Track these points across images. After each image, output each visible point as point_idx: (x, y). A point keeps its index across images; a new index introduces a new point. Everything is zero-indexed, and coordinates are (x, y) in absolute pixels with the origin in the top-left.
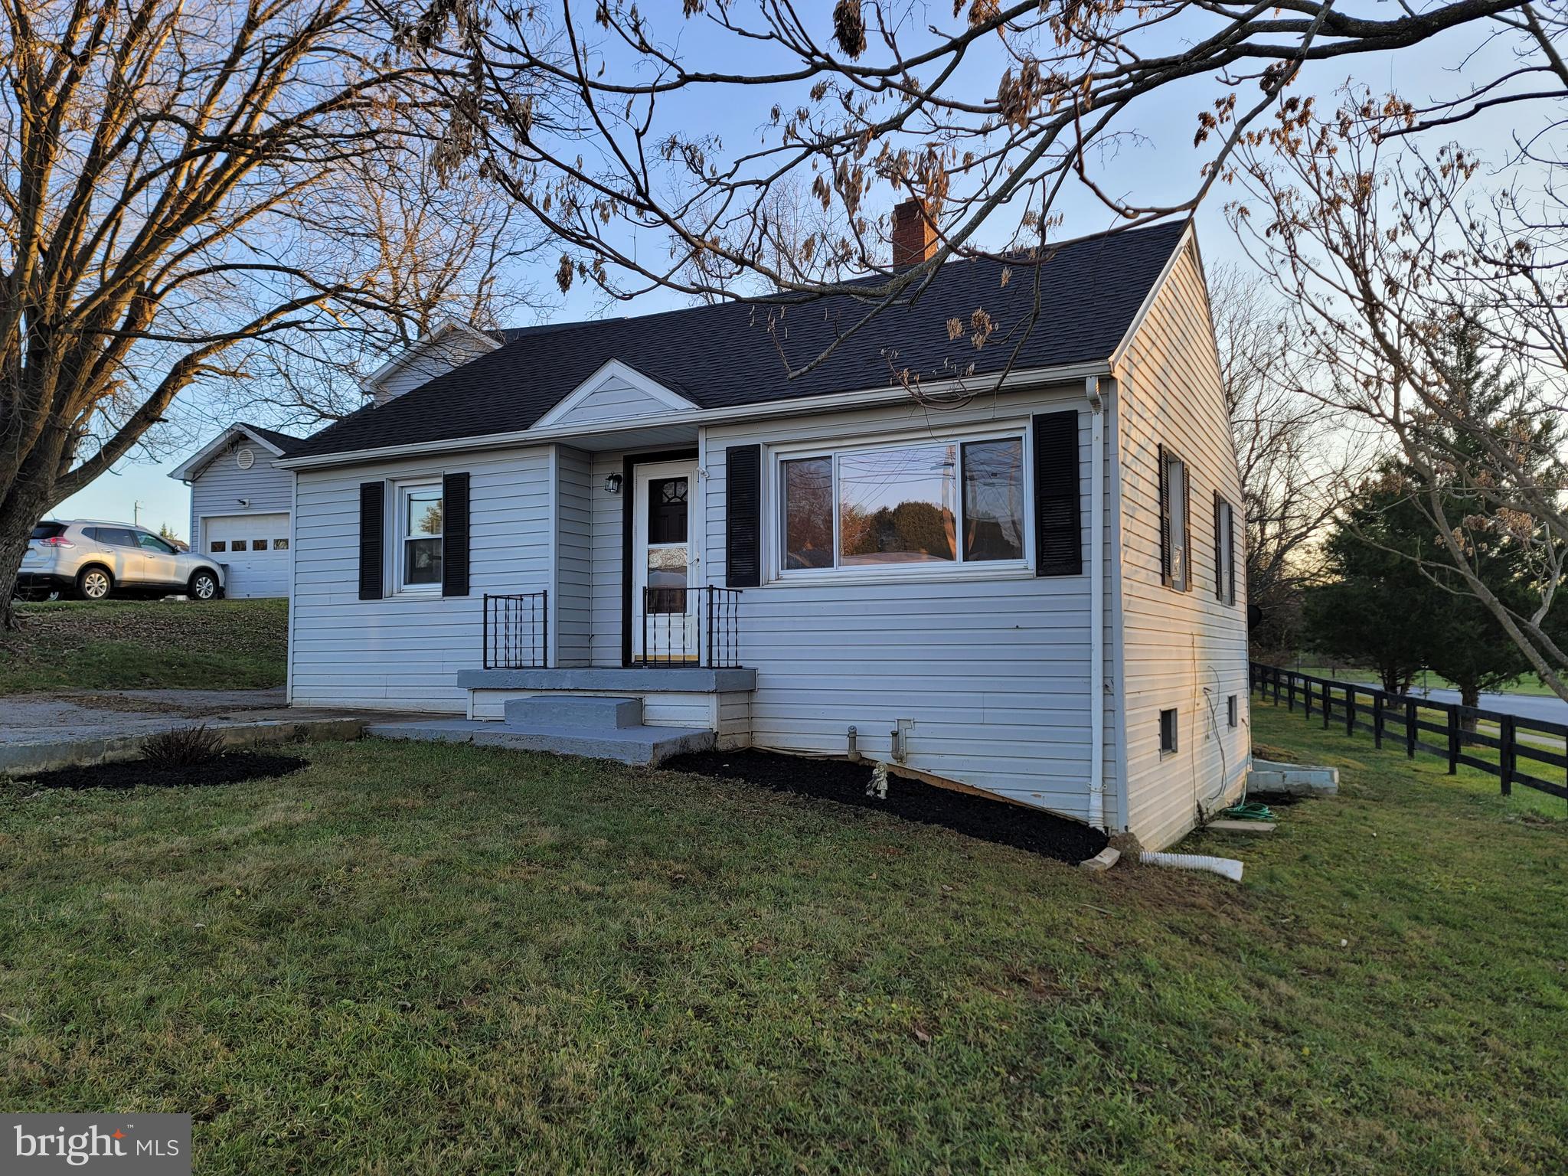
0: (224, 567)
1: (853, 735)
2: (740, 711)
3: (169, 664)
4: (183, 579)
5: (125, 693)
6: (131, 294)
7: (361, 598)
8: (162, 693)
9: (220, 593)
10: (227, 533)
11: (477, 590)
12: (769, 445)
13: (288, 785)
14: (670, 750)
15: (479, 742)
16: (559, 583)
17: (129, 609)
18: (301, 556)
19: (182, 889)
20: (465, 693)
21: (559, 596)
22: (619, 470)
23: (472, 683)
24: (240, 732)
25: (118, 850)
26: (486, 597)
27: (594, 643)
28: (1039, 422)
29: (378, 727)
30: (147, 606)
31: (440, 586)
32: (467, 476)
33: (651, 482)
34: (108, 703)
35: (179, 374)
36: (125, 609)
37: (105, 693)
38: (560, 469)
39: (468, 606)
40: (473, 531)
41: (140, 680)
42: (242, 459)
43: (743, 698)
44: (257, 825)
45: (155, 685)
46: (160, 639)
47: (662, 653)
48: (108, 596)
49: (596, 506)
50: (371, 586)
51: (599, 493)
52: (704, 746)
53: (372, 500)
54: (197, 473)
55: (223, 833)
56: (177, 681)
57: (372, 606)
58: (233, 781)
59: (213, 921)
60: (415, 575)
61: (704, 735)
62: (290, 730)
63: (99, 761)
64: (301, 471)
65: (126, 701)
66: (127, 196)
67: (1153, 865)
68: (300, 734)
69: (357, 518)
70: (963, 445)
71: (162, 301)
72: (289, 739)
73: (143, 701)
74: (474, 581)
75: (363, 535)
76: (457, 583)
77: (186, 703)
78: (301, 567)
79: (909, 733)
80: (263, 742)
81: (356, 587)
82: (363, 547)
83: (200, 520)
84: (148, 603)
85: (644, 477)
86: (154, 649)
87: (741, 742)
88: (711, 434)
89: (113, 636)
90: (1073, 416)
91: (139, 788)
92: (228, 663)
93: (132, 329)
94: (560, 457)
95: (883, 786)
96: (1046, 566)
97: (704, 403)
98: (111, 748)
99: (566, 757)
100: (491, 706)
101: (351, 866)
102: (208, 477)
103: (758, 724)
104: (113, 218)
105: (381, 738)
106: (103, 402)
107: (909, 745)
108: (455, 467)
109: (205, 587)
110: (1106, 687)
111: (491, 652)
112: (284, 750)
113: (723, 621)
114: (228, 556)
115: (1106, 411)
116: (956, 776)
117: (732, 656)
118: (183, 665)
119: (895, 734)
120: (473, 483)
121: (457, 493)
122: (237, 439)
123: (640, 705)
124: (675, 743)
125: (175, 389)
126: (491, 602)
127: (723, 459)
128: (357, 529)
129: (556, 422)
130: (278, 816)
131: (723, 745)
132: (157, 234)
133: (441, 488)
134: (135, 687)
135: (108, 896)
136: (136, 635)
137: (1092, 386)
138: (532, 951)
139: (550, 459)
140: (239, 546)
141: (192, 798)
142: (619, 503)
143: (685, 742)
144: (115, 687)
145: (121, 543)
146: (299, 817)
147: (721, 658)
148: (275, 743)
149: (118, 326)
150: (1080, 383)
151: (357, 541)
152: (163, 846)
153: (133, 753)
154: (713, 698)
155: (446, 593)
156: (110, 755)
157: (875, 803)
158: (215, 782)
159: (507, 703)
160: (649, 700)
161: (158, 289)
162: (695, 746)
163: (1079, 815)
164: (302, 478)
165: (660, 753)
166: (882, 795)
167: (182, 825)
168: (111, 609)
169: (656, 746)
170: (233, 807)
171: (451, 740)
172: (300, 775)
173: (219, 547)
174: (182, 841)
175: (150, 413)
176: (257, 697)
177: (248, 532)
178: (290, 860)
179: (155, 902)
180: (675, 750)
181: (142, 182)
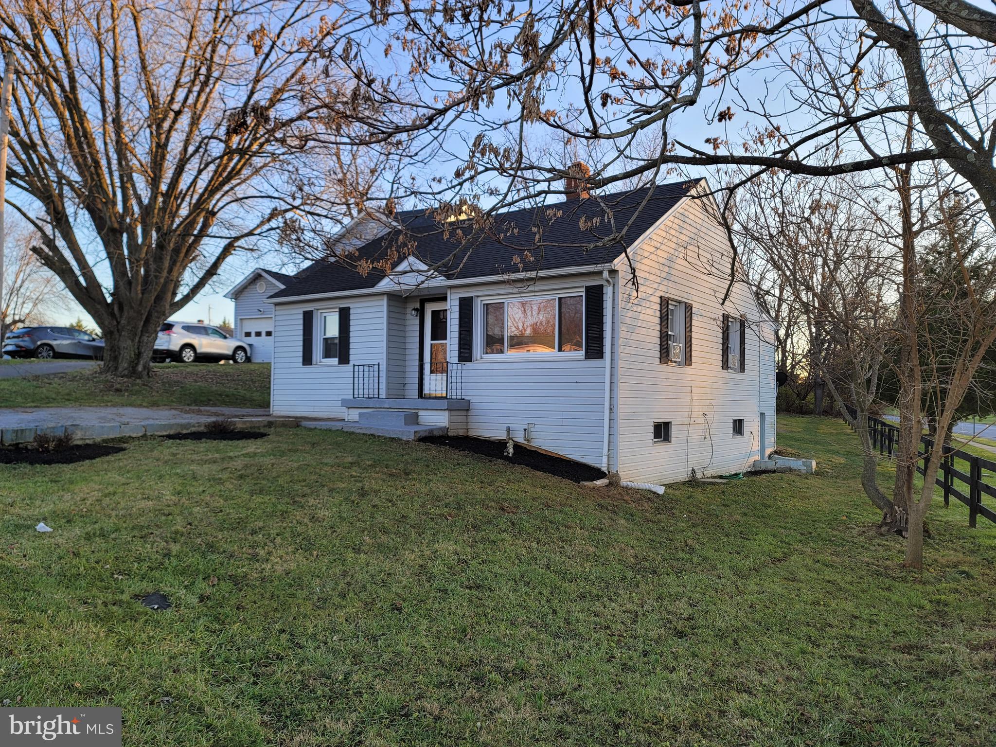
0: (250, 345)
1: (508, 430)
2: (463, 419)
3: (221, 395)
4: (229, 352)
5: (202, 408)
6: (203, 214)
7: (304, 364)
8: (217, 408)
9: (248, 360)
10: (253, 327)
11: (351, 363)
12: (478, 297)
13: (259, 442)
14: (423, 434)
15: (345, 430)
16: (388, 359)
17: (204, 367)
18: (277, 345)
19: (215, 467)
20: (344, 409)
21: (388, 365)
22: (418, 306)
23: (349, 405)
24: (245, 422)
25: (195, 457)
26: (354, 366)
27: (407, 387)
28: (588, 289)
29: (305, 423)
30: (212, 366)
31: (337, 360)
32: (349, 308)
33: (433, 312)
34: (193, 412)
35: (227, 251)
36: (202, 368)
37: (192, 408)
38: (389, 305)
39: (348, 368)
40: (351, 334)
41: (207, 403)
42: (260, 288)
43: (464, 413)
44: (244, 452)
45: (215, 405)
46: (217, 383)
47: (433, 393)
48: (194, 361)
49: (408, 323)
50: (307, 359)
51: (409, 316)
52: (441, 433)
53: (308, 318)
54: (238, 294)
55: (231, 454)
56: (225, 403)
57: (308, 369)
58: (238, 439)
59: (225, 476)
60: (327, 354)
61: (441, 429)
62: (266, 423)
63: (189, 431)
64: (277, 304)
65: (200, 411)
66: (200, 172)
67: (626, 487)
68: (270, 424)
69: (301, 327)
70: (560, 299)
71: (218, 215)
72: (265, 426)
73: (208, 411)
74: (351, 357)
75: (304, 335)
76: (344, 359)
77: (227, 413)
78: (277, 350)
79: (532, 429)
80: (254, 427)
81: (301, 360)
82: (304, 340)
83: (240, 319)
84: (212, 364)
85: (430, 308)
86: (214, 388)
87: (461, 433)
88: (453, 291)
89: (196, 381)
90: (602, 286)
91: (203, 440)
92: (248, 395)
93: (203, 233)
94: (389, 300)
95: (511, 451)
96: (588, 356)
97: (449, 277)
98: (194, 426)
99: (379, 436)
100: (353, 415)
101: (273, 465)
102: (242, 298)
103: (471, 425)
104: (194, 182)
105: (305, 428)
106: (192, 264)
107: (533, 435)
108: (344, 304)
109: (240, 356)
110: (611, 409)
111: (356, 391)
112: (262, 431)
113: (454, 378)
114: (253, 340)
115: (614, 285)
116: (551, 449)
117: (459, 394)
118: (227, 396)
119: (525, 430)
120: (352, 311)
121: (345, 316)
122: (257, 277)
123: (417, 415)
124: (425, 431)
125: (224, 258)
126: (356, 367)
127: (457, 303)
128: (301, 332)
129: (385, 285)
130: (252, 450)
131: (450, 434)
132: (211, 190)
133: (337, 314)
134: (206, 405)
135: (191, 468)
136: (206, 381)
137: (606, 274)
138: (326, 488)
139: (384, 301)
140: (258, 334)
141: (222, 444)
142: (417, 322)
143: (431, 431)
144: (197, 405)
145: (200, 333)
146: (259, 451)
147: (454, 394)
148: (259, 428)
149: (196, 232)
150: (600, 273)
151: (301, 338)
152: (210, 456)
153: (202, 429)
154: (447, 413)
155: (340, 363)
156: (193, 429)
157: (507, 458)
158: (232, 440)
159: (360, 414)
160: (421, 413)
161: (216, 210)
162: (436, 433)
163: (598, 466)
164: (278, 308)
165: (418, 435)
166: (510, 455)
167: (218, 451)
168: (195, 368)
169: (415, 432)
170: (236, 447)
171: (334, 429)
172: (265, 438)
173: (248, 334)
174: (217, 455)
175: (212, 271)
176: (260, 411)
177: (264, 327)
178: (252, 462)
179: (207, 470)
180: (427, 434)
181: (207, 165)
